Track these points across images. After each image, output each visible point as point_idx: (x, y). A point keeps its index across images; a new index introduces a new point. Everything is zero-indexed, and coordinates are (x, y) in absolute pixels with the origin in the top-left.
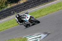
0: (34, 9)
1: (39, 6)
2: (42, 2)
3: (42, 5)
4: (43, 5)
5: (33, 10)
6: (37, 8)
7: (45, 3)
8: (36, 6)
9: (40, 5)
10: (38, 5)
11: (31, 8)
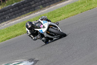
0: (13, 22)
1: (21, 17)
2: (26, 10)
3: (25, 15)
4: (28, 15)
5: (11, 23)
6: (17, 21)
7: (31, 12)
8: (16, 17)
9: (23, 16)
10: (19, 16)
11: (8, 19)
